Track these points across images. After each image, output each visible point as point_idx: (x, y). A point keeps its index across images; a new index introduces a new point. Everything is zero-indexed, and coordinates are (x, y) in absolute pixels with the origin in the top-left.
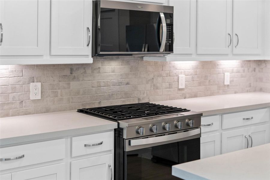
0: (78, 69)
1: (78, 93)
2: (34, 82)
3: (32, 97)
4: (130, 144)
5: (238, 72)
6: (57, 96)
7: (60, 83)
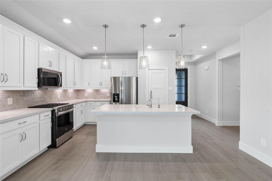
0: (26, 92)
1: (26, 101)
2: (9, 98)
3: (9, 104)
4: (58, 114)
5: (73, 93)
6: (19, 103)
7: (20, 98)
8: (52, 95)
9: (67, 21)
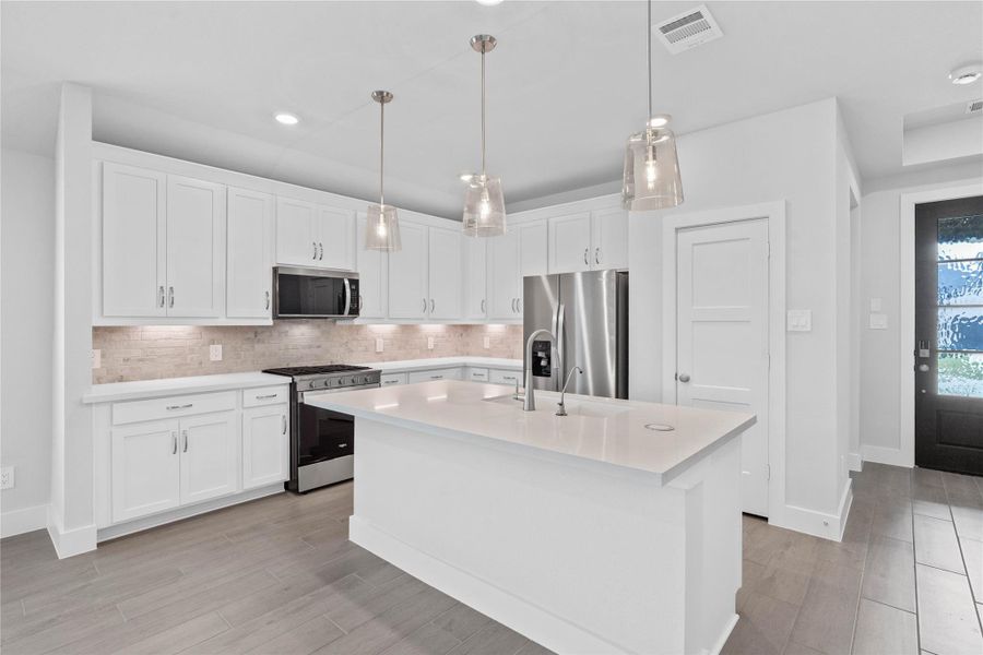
0: (263, 332)
2: (213, 344)
4: (302, 395)
6: (240, 358)
7: (244, 346)
8: (354, 339)
9: (287, 119)
